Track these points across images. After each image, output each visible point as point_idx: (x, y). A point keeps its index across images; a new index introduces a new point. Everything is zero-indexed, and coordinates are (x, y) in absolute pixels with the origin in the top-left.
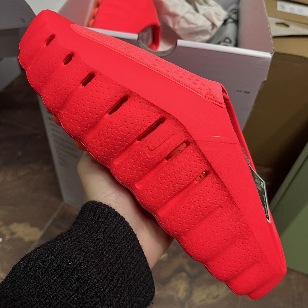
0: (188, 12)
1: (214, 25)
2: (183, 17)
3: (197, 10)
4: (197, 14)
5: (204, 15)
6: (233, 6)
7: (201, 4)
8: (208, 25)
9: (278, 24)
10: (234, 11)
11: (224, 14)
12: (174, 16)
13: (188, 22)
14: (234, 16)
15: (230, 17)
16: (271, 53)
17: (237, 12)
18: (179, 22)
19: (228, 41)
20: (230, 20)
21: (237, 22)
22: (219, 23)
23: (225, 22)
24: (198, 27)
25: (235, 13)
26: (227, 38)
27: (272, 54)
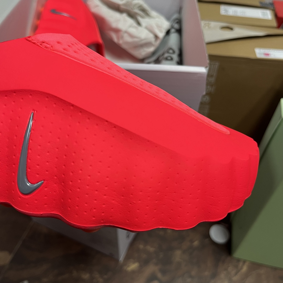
0: (131, 26)
1: (156, 37)
2: (126, 32)
3: (139, 24)
4: (140, 28)
5: (147, 28)
6: (176, 16)
7: (142, 17)
8: (151, 37)
9: (223, 28)
10: (177, 21)
11: (166, 25)
12: (117, 31)
13: (131, 36)
14: (177, 26)
15: (172, 27)
16: (206, 67)
17: (179, 21)
18: (122, 37)
19: (171, 51)
20: (173, 30)
21: (179, 31)
22: (161, 35)
23: (168, 33)
24: (142, 40)
25: (177, 23)
26: (171, 49)
27: (208, 68)
